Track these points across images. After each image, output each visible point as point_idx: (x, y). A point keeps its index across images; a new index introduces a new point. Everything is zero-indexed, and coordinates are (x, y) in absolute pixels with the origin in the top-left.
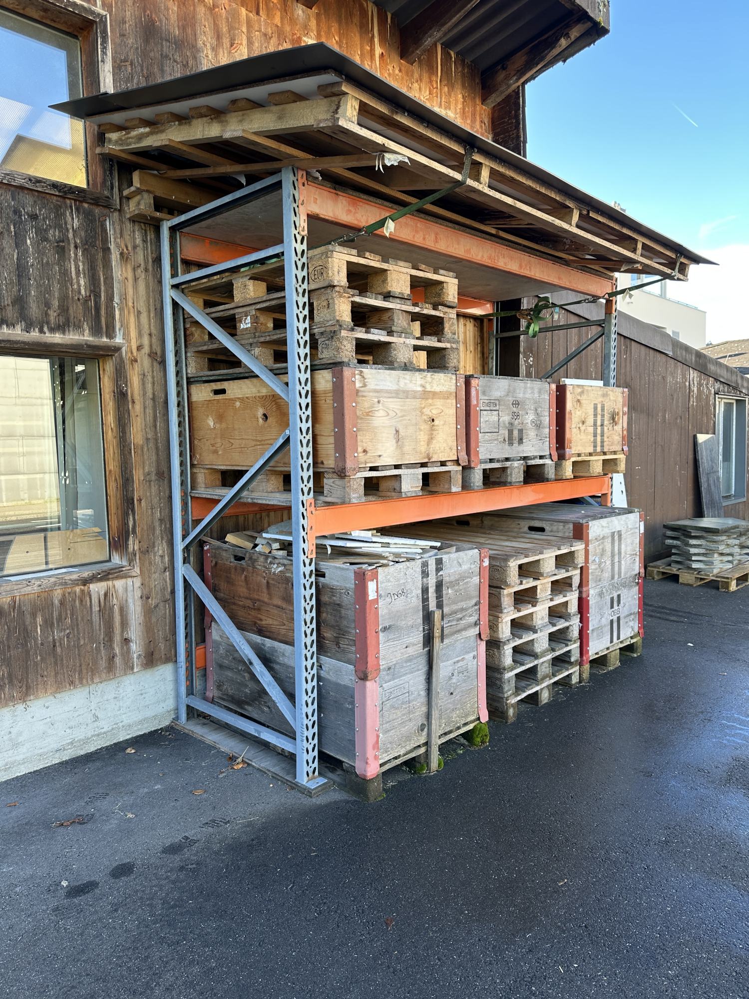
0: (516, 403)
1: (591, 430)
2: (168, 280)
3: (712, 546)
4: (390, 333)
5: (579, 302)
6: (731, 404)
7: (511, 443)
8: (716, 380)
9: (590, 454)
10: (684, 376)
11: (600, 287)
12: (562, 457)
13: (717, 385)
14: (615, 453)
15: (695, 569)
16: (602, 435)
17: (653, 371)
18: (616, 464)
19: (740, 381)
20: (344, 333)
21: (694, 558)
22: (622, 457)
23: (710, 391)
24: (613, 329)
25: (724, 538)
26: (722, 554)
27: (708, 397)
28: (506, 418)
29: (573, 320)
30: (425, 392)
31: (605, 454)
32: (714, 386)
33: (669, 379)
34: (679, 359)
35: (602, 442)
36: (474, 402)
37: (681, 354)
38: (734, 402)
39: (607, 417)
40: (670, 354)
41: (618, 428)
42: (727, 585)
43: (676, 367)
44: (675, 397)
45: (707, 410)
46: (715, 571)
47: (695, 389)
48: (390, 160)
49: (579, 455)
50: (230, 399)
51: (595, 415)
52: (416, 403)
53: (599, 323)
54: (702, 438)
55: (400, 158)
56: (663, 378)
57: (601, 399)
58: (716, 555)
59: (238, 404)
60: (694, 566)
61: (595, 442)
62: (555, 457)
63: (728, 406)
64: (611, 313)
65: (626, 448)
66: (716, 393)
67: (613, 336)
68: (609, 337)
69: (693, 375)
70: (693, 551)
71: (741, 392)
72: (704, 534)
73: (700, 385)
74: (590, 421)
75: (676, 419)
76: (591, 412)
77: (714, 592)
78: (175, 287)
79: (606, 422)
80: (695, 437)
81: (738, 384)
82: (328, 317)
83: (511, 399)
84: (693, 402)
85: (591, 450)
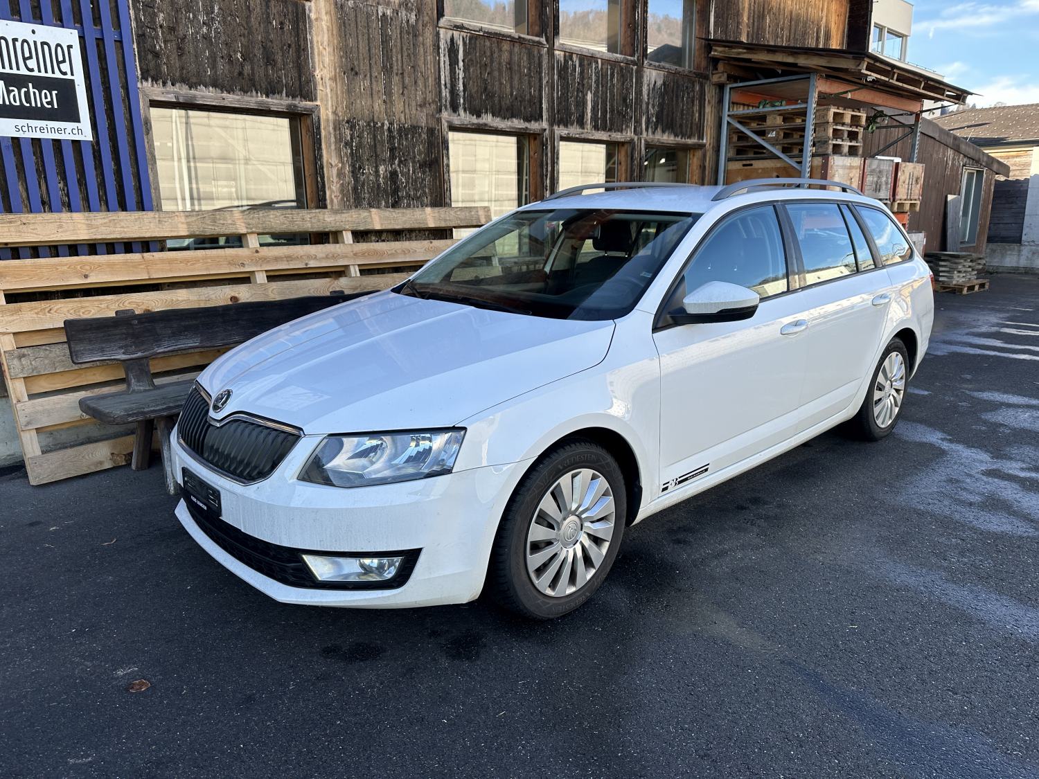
0: (880, 172)
1: (907, 186)
2: (726, 112)
3: (954, 266)
4: (843, 141)
5: (902, 115)
6: (973, 173)
7: (876, 192)
8: (965, 156)
9: (905, 200)
10: (944, 154)
11: (915, 107)
12: (894, 200)
13: (965, 160)
14: (915, 200)
15: (941, 281)
16: (911, 190)
17: (925, 151)
18: (915, 207)
19: (981, 157)
20: (830, 142)
21: (941, 274)
22: (918, 202)
23: (960, 164)
24: (919, 130)
25: (962, 261)
26: (959, 272)
27: (958, 168)
28: (875, 179)
29: (895, 123)
30: (851, 166)
31: (911, 200)
32: (962, 160)
33: (935, 156)
34: (942, 141)
35: (911, 193)
36: (866, 171)
37: (944, 139)
38: (975, 172)
39: (914, 179)
40: (937, 138)
41: (918, 186)
42: (961, 290)
43: (940, 147)
44: (937, 168)
45: (956, 178)
46: (954, 282)
47: (950, 163)
48: (869, 79)
49: (901, 200)
50: (755, 169)
51: (909, 179)
52: (847, 171)
53: (910, 126)
54: (950, 197)
55: (873, 78)
56: (931, 155)
57: (912, 170)
58: (955, 272)
59: (760, 171)
60: (941, 279)
61: (908, 193)
62: (892, 200)
63: (971, 175)
64: (918, 121)
65: (921, 198)
66: (963, 166)
67: (918, 134)
68: (916, 134)
69: (950, 152)
70: (941, 269)
71: (981, 164)
72: (950, 258)
73: (954, 159)
74: (907, 182)
75: (936, 184)
76: (908, 178)
77: (952, 295)
78: (729, 116)
79: (914, 183)
80: (946, 197)
81: (980, 159)
82: (824, 135)
83: (878, 170)
84: (948, 172)
85: (905, 197)
